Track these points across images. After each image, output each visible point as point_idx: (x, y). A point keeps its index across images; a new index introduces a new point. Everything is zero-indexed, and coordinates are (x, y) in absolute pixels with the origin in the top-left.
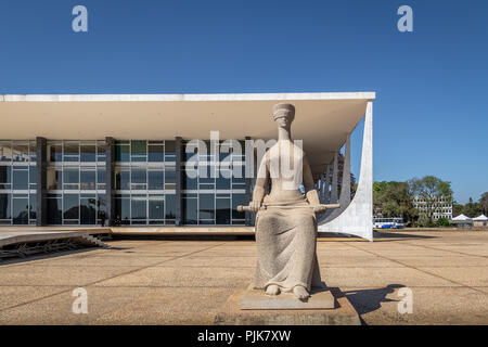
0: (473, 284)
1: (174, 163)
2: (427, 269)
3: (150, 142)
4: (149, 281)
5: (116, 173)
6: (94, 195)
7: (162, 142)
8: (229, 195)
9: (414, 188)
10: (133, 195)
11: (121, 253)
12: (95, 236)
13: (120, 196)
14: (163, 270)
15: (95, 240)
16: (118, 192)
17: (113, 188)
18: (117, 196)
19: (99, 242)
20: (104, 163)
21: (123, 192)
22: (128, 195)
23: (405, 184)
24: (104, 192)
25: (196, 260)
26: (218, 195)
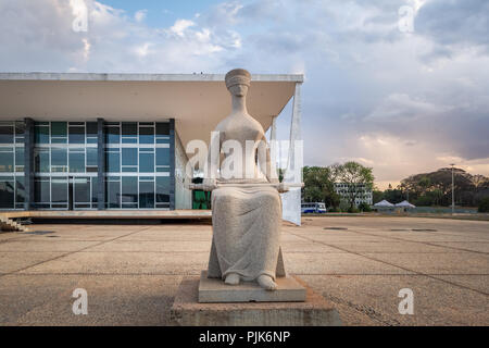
0: (428, 272)
1: (95, 145)
2: (371, 255)
3: (70, 123)
4: (79, 268)
5: (35, 155)
6: (12, 178)
7: (83, 123)
8: (152, 178)
9: (336, 174)
10: (53, 178)
11: (43, 237)
12: (14, 219)
13: (40, 178)
14: (92, 255)
15: (15, 224)
16: (38, 174)
17: (32, 170)
18: (36, 178)
19: (19, 226)
20: (23, 145)
21: (42, 174)
22: (48, 178)
23: (327, 170)
24: (23, 174)
25: (127, 244)
26: (141, 178)
